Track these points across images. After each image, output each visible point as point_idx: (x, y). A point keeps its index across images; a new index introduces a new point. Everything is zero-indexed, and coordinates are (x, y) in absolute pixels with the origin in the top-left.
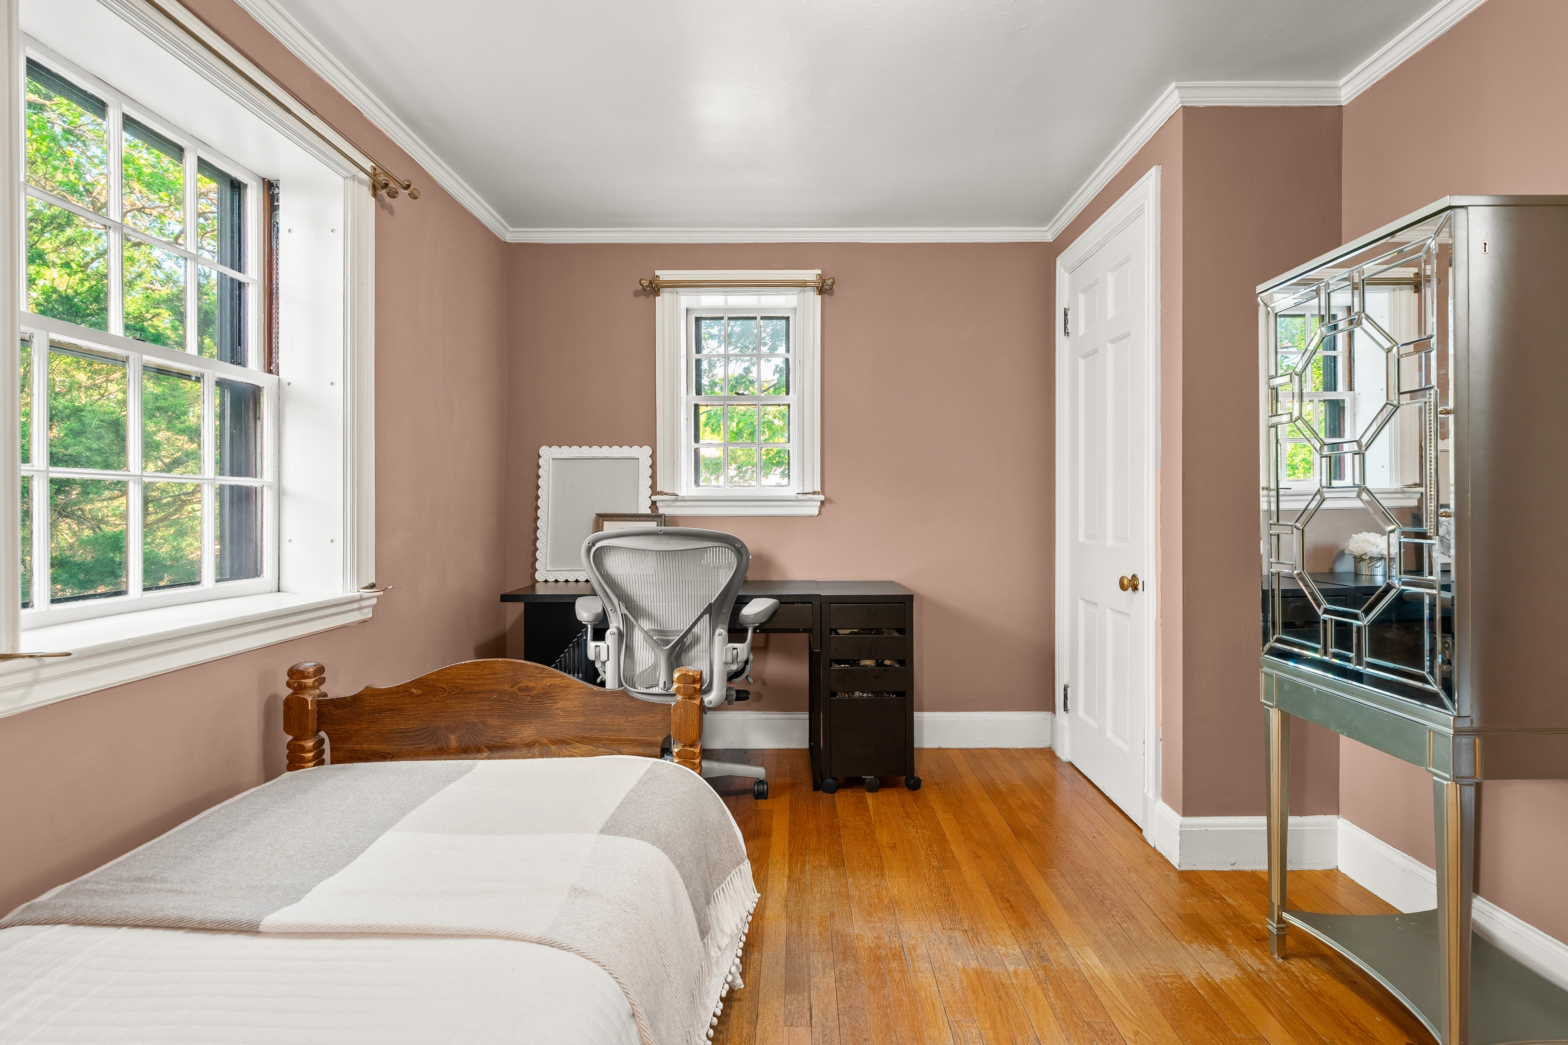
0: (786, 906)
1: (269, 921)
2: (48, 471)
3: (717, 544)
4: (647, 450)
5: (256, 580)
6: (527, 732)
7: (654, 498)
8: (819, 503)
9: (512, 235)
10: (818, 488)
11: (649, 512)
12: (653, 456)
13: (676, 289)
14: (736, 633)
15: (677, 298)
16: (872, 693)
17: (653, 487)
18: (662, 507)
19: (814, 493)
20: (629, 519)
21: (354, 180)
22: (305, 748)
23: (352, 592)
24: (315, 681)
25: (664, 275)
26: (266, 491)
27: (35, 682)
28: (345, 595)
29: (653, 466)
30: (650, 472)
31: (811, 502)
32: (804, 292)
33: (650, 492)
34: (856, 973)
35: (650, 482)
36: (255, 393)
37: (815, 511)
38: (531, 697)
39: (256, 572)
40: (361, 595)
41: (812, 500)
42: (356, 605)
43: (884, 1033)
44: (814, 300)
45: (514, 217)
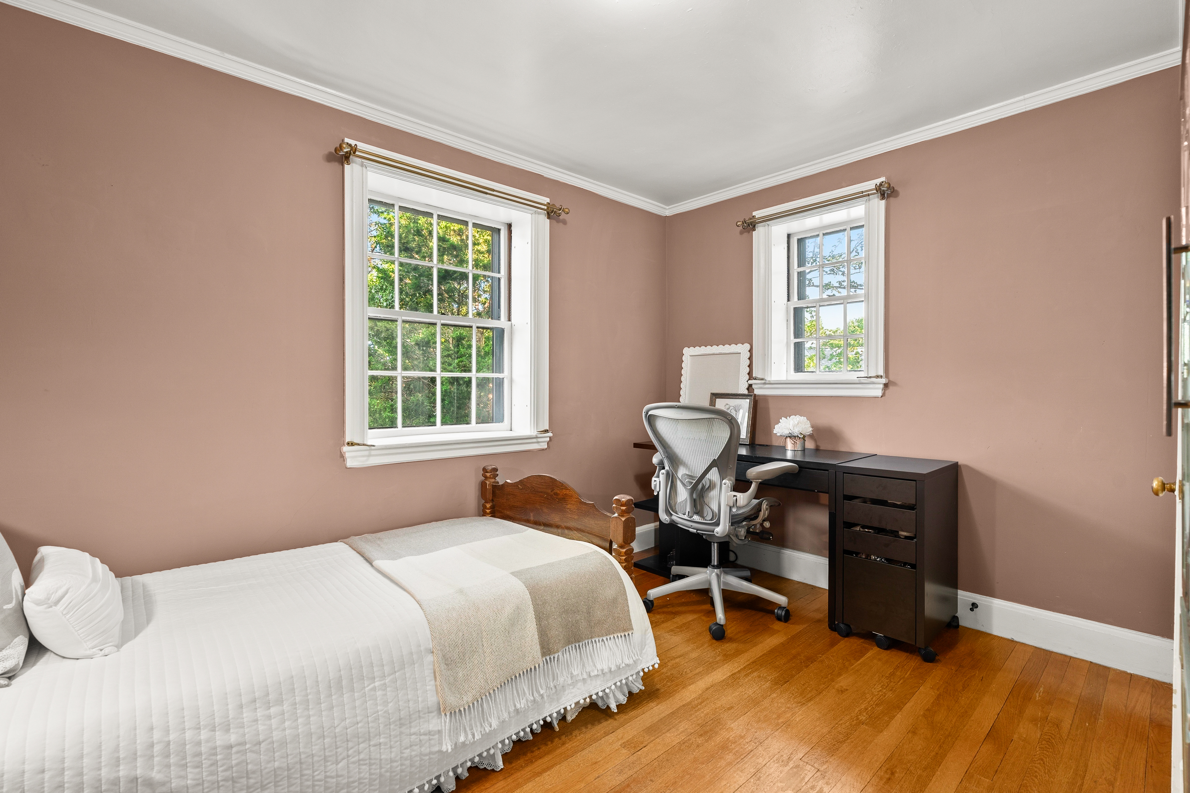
0: (707, 689)
1: (377, 563)
2: (401, 373)
3: (713, 416)
4: (747, 346)
5: (500, 424)
6: (555, 518)
7: (750, 382)
8: (882, 386)
9: (668, 211)
10: (881, 372)
11: (746, 392)
12: (751, 351)
13: (767, 222)
14: (741, 485)
15: (768, 229)
16: (886, 559)
17: (750, 374)
18: (757, 388)
19: (877, 377)
20: (732, 397)
21: (536, 214)
22: (486, 507)
23: (534, 433)
24: (491, 475)
25: (758, 214)
26: (505, 380)
27: (369, 456)
28: (531, 434)
29: (750, 358)
30: (748, 362)
31: (874, 385)
32: (869, 200)
33: (747, 377)
34: (698, 746)
35: (748, 370)
36: (502, 331)
37: (879, 393)
38: (558, 499)
39: (501, 420)
40: (536, 435)
41: (873, 383)
42: (534, 440)
43: (667, 785)
44: (879, 205)
45: (668, 199)
